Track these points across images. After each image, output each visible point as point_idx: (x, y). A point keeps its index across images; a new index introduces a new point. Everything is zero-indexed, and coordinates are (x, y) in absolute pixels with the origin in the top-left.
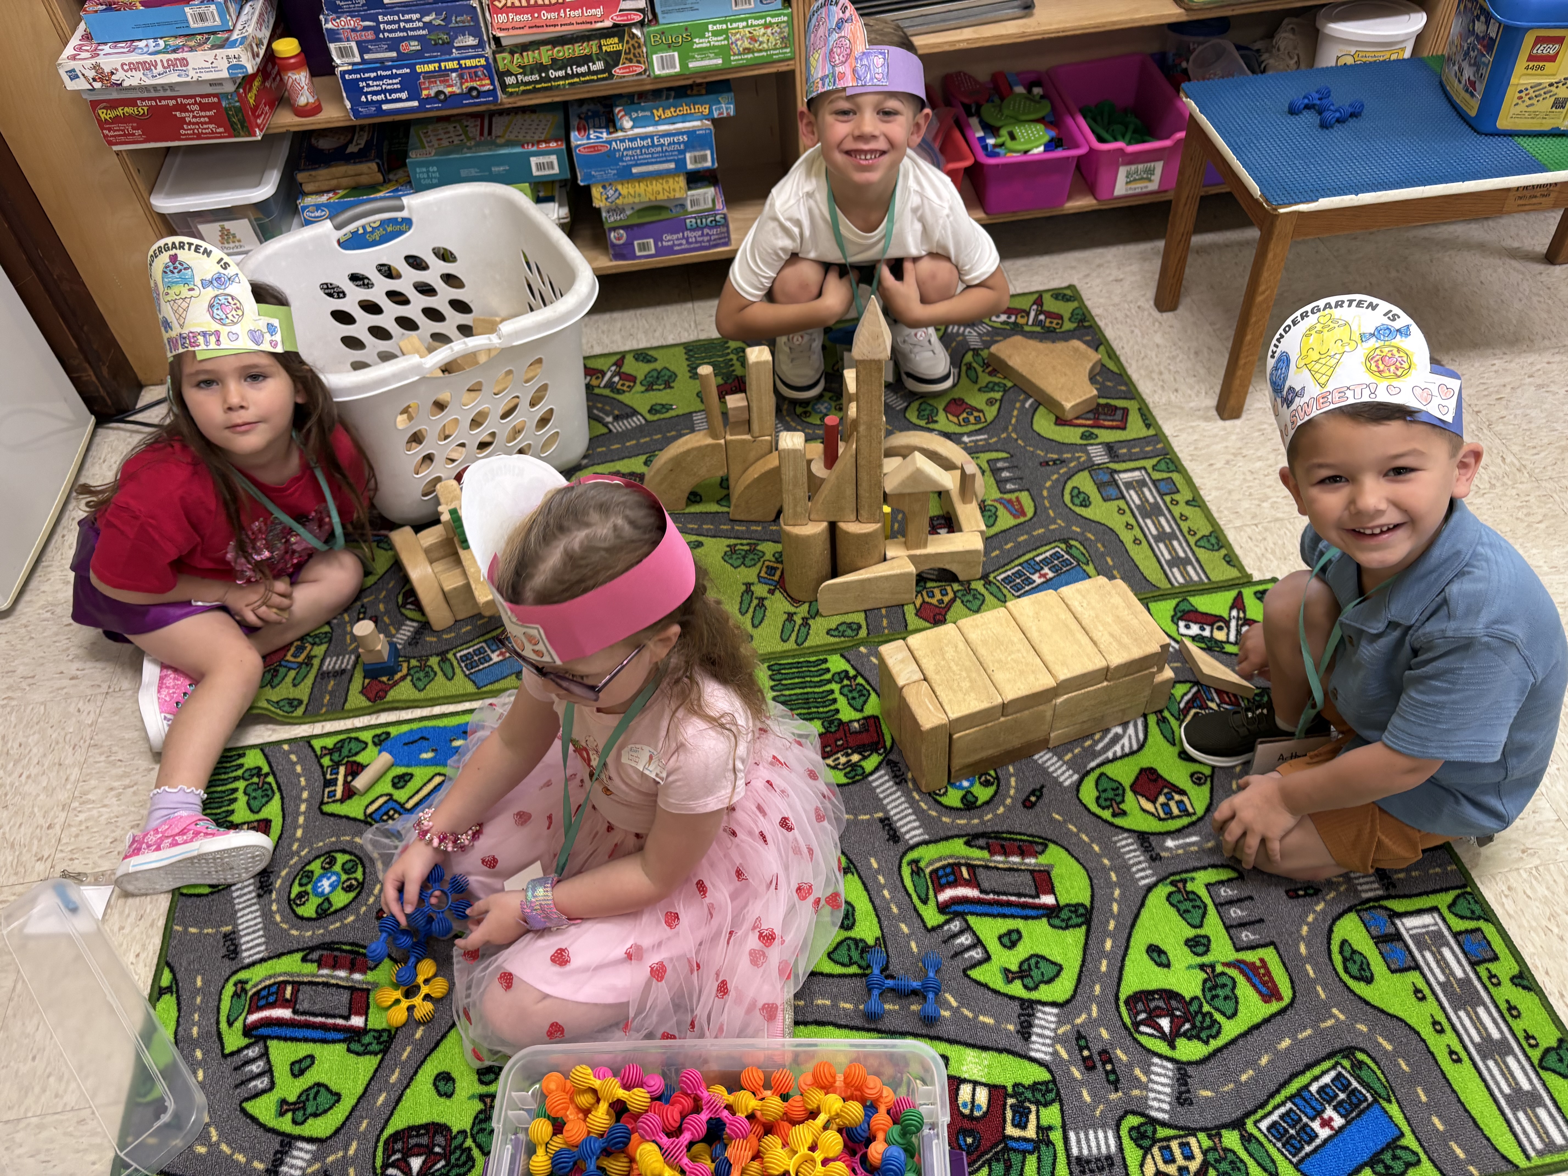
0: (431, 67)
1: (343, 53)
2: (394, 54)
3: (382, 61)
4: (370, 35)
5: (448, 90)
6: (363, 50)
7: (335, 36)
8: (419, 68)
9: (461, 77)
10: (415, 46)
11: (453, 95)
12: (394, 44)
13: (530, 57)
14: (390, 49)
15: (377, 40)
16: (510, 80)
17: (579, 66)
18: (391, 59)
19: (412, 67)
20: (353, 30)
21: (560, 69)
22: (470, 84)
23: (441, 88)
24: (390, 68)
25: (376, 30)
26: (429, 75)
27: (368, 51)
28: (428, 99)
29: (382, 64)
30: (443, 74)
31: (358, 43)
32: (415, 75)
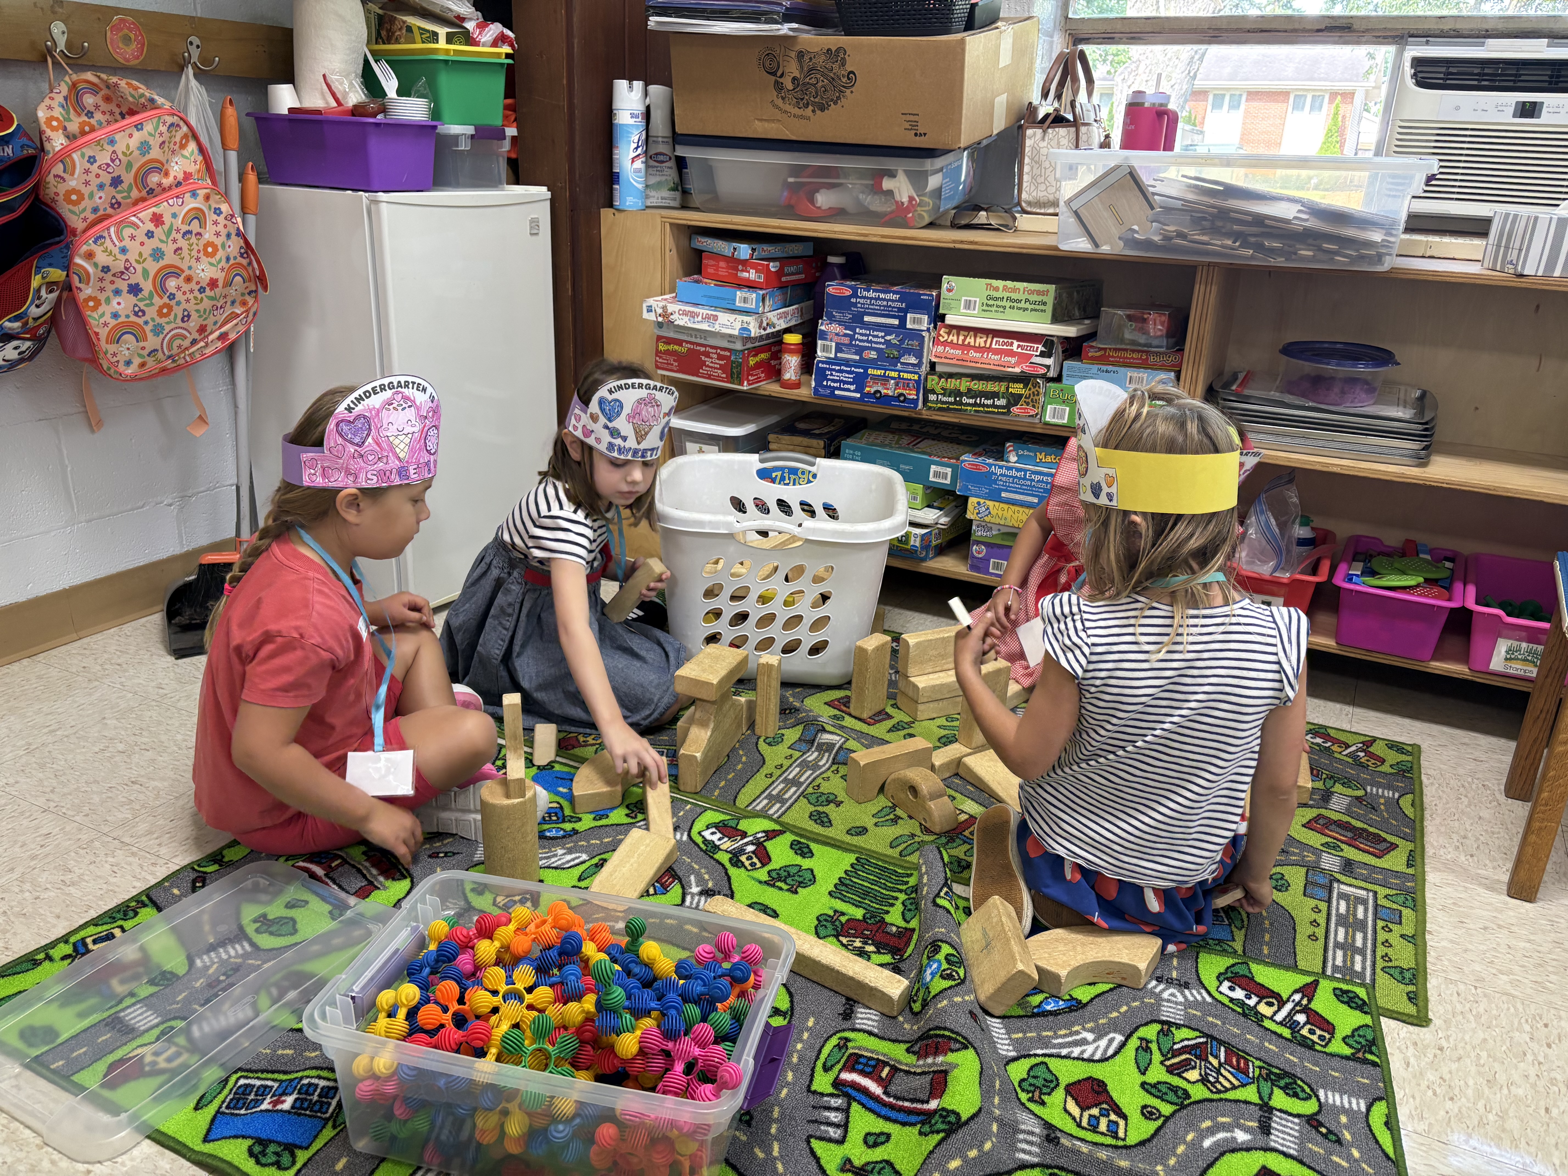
0: (879, 372)
1: (825, 349)
2: (857, 358)
3: (847, 360)
4: (846, 340)
5: (884, 391)
6: (839, 349)
7: (824, 336)
8: (870, 371)
9: (897, 384)
10: (873, 355)
11: (887, 396)
12: (860, 351)
13: (952, 384)
14: (856, 353)
15: (850, 345)
16: (932, 397)
17: (987, 399)
18: (855, 361)
19: (866, 370)
20: (837, 334)
21: (972, 398)
22: (900, 391)
23: (880, 389)
24: (850, 366)
25: (852, 338)
26: (875, 378)
27: (841, 351)
28: (869, 393)
29: (847, 363)
30: (885, 379)
31: (837, 344)
32: (866, 375)
